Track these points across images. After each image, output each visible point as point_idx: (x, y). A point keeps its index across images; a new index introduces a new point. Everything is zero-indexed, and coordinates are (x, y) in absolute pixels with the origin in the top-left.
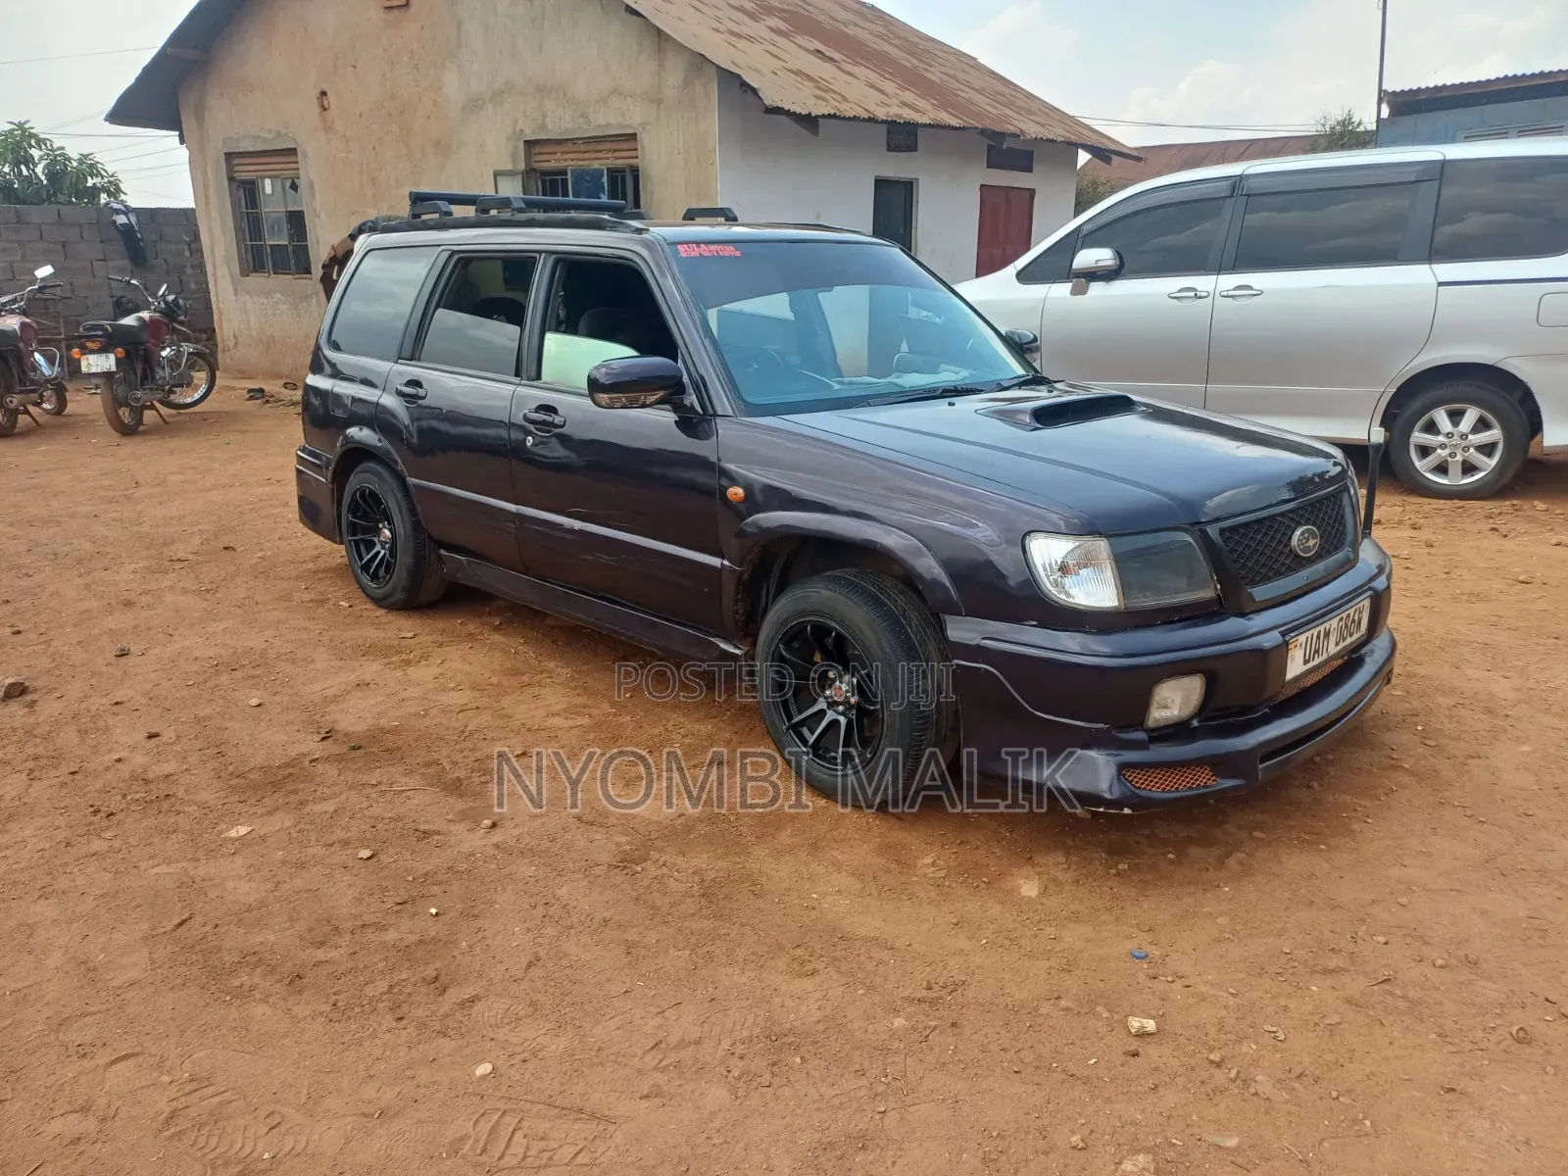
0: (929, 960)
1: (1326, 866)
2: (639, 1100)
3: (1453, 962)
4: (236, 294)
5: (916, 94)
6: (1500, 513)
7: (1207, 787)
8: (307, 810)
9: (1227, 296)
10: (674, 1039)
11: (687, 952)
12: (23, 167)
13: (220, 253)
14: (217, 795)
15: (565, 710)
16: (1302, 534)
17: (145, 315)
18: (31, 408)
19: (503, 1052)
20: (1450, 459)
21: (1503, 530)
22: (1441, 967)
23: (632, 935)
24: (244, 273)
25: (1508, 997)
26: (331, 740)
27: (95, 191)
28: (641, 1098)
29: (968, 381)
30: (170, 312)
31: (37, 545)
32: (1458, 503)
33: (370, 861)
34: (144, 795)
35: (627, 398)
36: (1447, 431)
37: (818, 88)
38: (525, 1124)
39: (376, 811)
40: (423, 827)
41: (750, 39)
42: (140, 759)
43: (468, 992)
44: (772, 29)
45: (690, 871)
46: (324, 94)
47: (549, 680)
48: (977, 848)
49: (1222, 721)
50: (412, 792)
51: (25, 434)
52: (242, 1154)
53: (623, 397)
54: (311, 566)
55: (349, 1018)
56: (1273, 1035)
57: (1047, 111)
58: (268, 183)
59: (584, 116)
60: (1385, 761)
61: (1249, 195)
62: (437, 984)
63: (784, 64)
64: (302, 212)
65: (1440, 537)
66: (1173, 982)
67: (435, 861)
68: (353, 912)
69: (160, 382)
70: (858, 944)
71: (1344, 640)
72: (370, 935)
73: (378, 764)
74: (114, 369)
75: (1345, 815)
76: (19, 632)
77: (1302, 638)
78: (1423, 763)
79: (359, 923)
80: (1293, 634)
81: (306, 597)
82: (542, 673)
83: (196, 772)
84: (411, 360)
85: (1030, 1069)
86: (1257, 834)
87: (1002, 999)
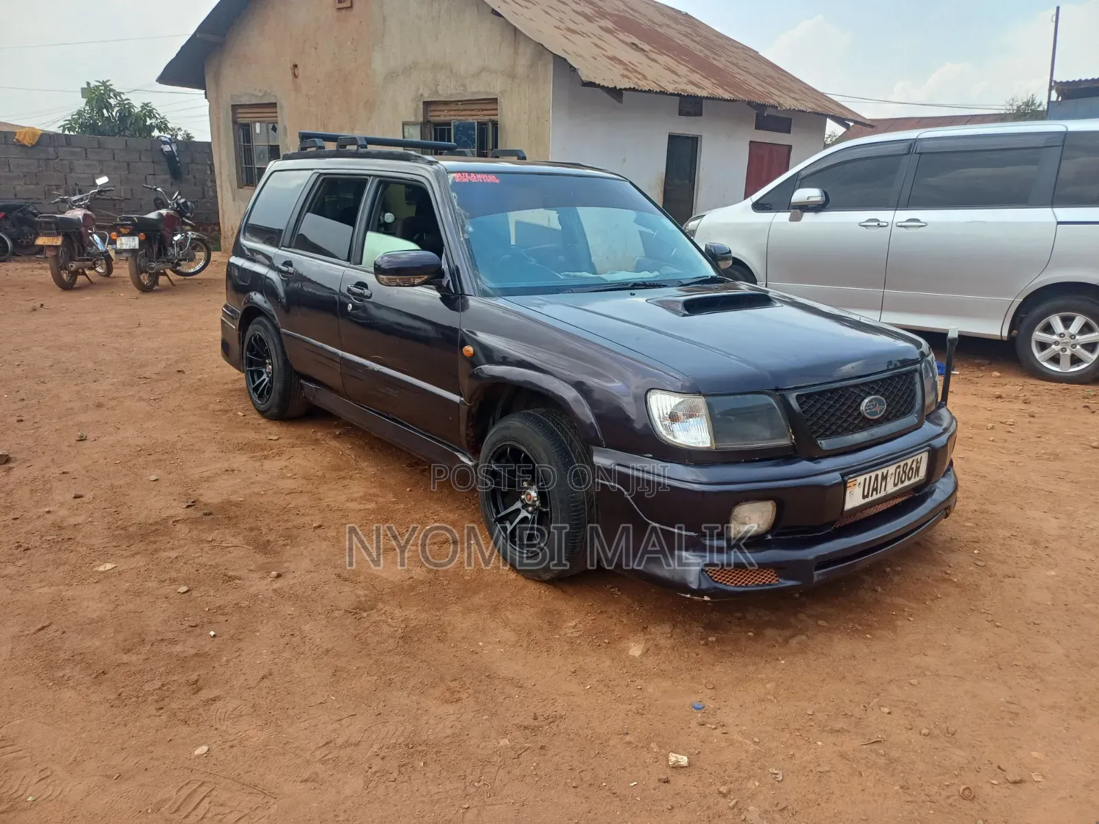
0: (544, 697)
1: (866, 650)
2: (299, 783)
3: (936, 732)
4: (234, 200)
5: (702, 75)
6: (1095, 395)
7: (771, 585)
8: (158, 556)
9: (901, 226)
10: (340, 741)
11: (375, 678)
12: (105, 111)
13: (225, 172)
14: (102, 541)
15: (361, 497)
16: (870, 401)
17: (164, 212)
18: (87, 272)
19: (220, 739)
20: (1061, 353)
21: (1094, 407)
22: (924, 735)
23: (341, 663)
24: (240, 186)
25: (969, 762)
26: (193, 507)
27: (151, 128)
28: (302, 782)
29: (658, 279)
30: (181, 210)
31: (59, 362)
32: (1065, 386)
33: (186, 594)
34: (55, 537)
35: (400, 279)
36: (1060, 332)
37: (627, 70)
38: (214, 793)
39: (203, 560)
40: (230, 573)
41: (582, 34)
42: (63, 512)
43: (215, 692)
44: (601, 28)
45: (401, 619)
46: (296, 66)
47: (358, 475)
48: (611, 617)
49: (790, 537)
50: (234, 548)
51: (82, 288)
52: (15, 796)
53: (398, 279)
54: (230, 386)
55: (126, 705)
56: (774, 776)
57: (807, 91)
58: (258, 125)
59: (464, 86)
60: (940, 574)
61: (921, 153)
62: (194, 686)
63: (605, 53)
64: (278, 146)
65: (1042, 411)
66: (716, 729)
67: (229, 598)
68: (159, 630)
69: (171, 257)
70: (497, 682)
71: (902, 482)
72: (164, 648)
73: (218, 527)
74: (137, 247)
75: (894, 613)
76: (21, 421)
77: (861, 479)
78: (970, 578)
79: (159, 638)
80: (851, 476)
81: (218, 407)
82: (356, 469)
83: (95, 523)
84: (289, 248)
85: (586, 785)
86: (821, 622)
87: (586, 731)
